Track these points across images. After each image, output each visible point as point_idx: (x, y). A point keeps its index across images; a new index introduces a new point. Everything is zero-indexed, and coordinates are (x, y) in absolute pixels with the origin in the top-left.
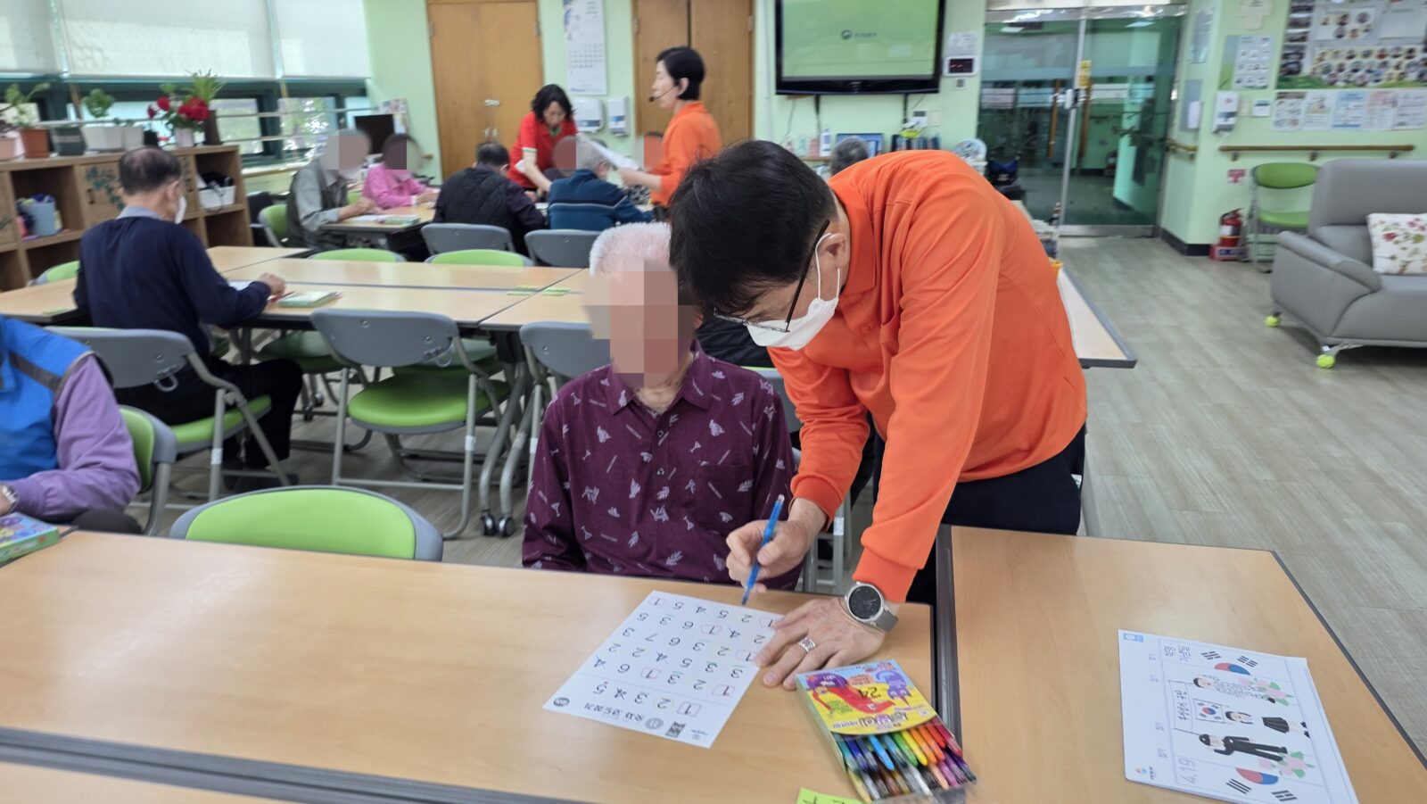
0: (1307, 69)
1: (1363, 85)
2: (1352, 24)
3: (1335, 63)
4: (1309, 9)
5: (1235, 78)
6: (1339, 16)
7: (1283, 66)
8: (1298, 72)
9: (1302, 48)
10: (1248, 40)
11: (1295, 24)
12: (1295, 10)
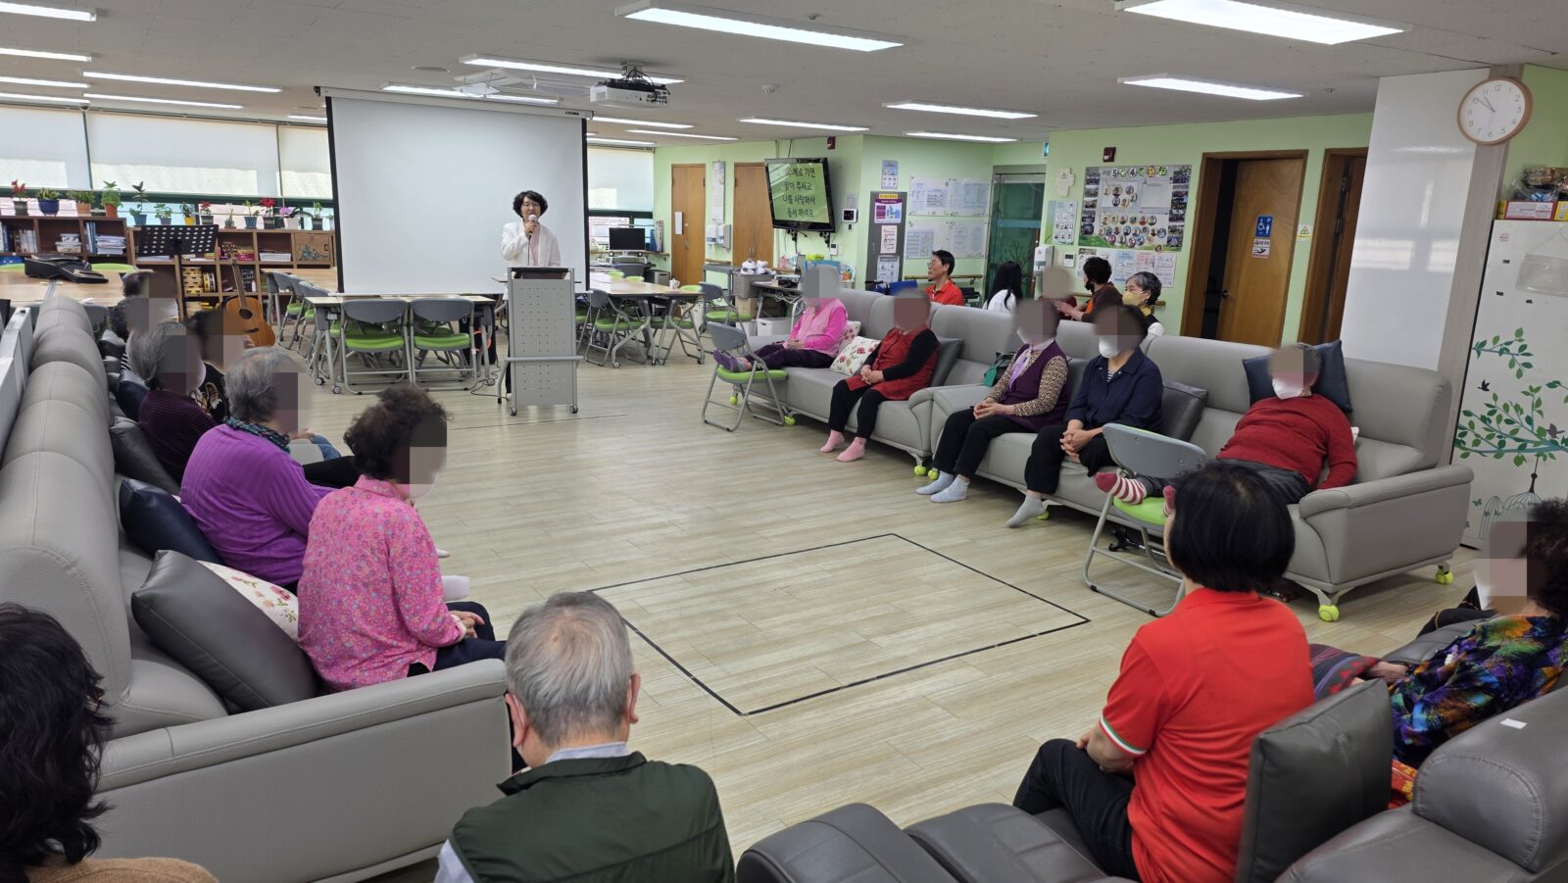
0: (1096, 232)
1: (1132, 246)
2: (1123, 196)
3: (1113, 227)
4: (1097, 182)
5: (1054, 236)
6: (1113, 188)
7: (1082, 227)
8: (1092, 232)
9: (1094, 213)
10: (1061, 205)
11: (1088, 193)
12: (1089, 182)
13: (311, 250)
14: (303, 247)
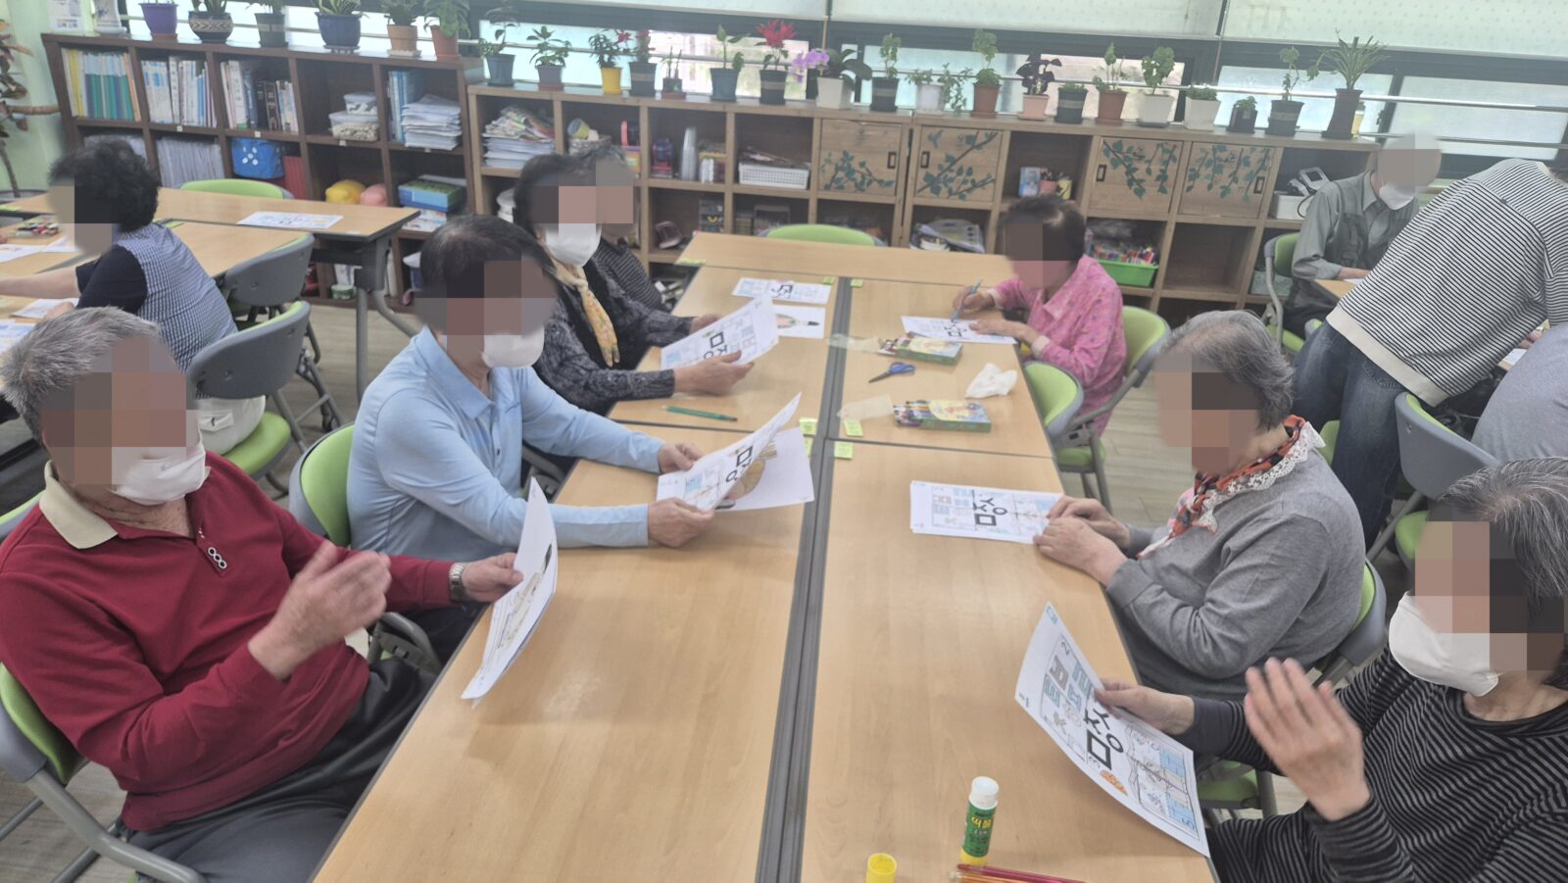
13: (855, 165)
14: (837, 157)
